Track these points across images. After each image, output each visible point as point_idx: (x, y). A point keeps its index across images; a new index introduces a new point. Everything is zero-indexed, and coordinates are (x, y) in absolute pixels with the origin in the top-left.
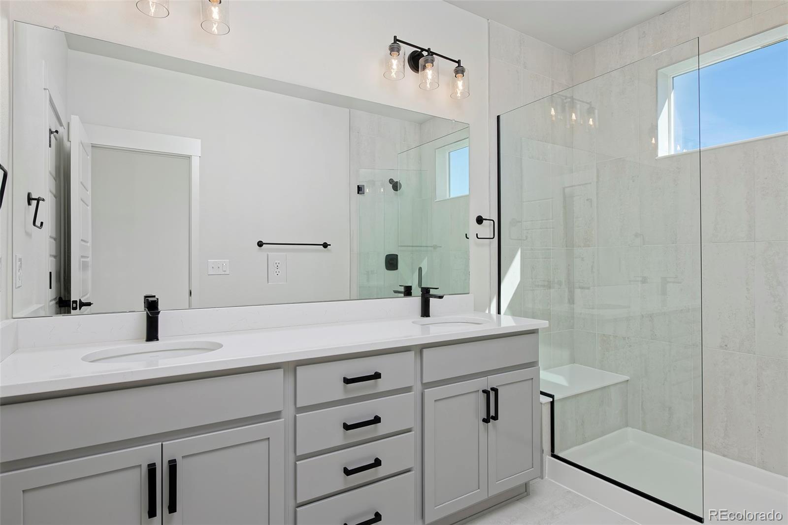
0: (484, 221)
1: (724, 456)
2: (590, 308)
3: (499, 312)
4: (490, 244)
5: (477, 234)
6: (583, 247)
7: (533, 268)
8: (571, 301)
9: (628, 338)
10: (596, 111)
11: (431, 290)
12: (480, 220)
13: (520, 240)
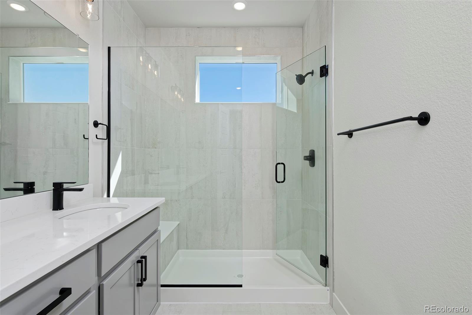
0: (99, 125)
1: (224, 249)
2: (156, 186)
3: (108, 196)
4: (103, 143)
5: (96, 135)
6: (152, 148)
7: (127, 161)
8: (146, 182)
9: (179, 200)
10: (159, 68)
11: (64, 184)
12: (96, 124)
13: (120, 141)
